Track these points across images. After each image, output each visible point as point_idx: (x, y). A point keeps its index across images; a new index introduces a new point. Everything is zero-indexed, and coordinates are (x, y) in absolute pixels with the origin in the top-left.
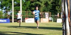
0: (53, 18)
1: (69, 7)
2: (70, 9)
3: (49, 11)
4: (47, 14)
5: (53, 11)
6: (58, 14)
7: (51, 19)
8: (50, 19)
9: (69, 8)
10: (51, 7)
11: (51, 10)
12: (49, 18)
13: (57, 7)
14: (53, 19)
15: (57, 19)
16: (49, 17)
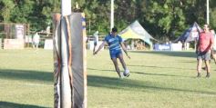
4: (20, 28)
6: (49, 28)
7: (30, 41)
8: (27, 41)
9: (70, 44)
10: (32, 7)
11: (30, 15)
12: (24, 38)
13: (44, 8)
15: (44, 40)
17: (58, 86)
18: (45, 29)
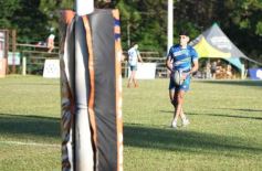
0: (27, 55)
1: (91, 63)
2: (95, 70)
3: (8, 18)
5: (28, 18)
7: (18, 62)
8: (10, 62)
9: (91, 68)
11: (17, 12)
12: (6, 56)
14: (24, 59)
15: (43, 61)
16: (9, 53)
17: (69, 146)
18: (45, 40)
